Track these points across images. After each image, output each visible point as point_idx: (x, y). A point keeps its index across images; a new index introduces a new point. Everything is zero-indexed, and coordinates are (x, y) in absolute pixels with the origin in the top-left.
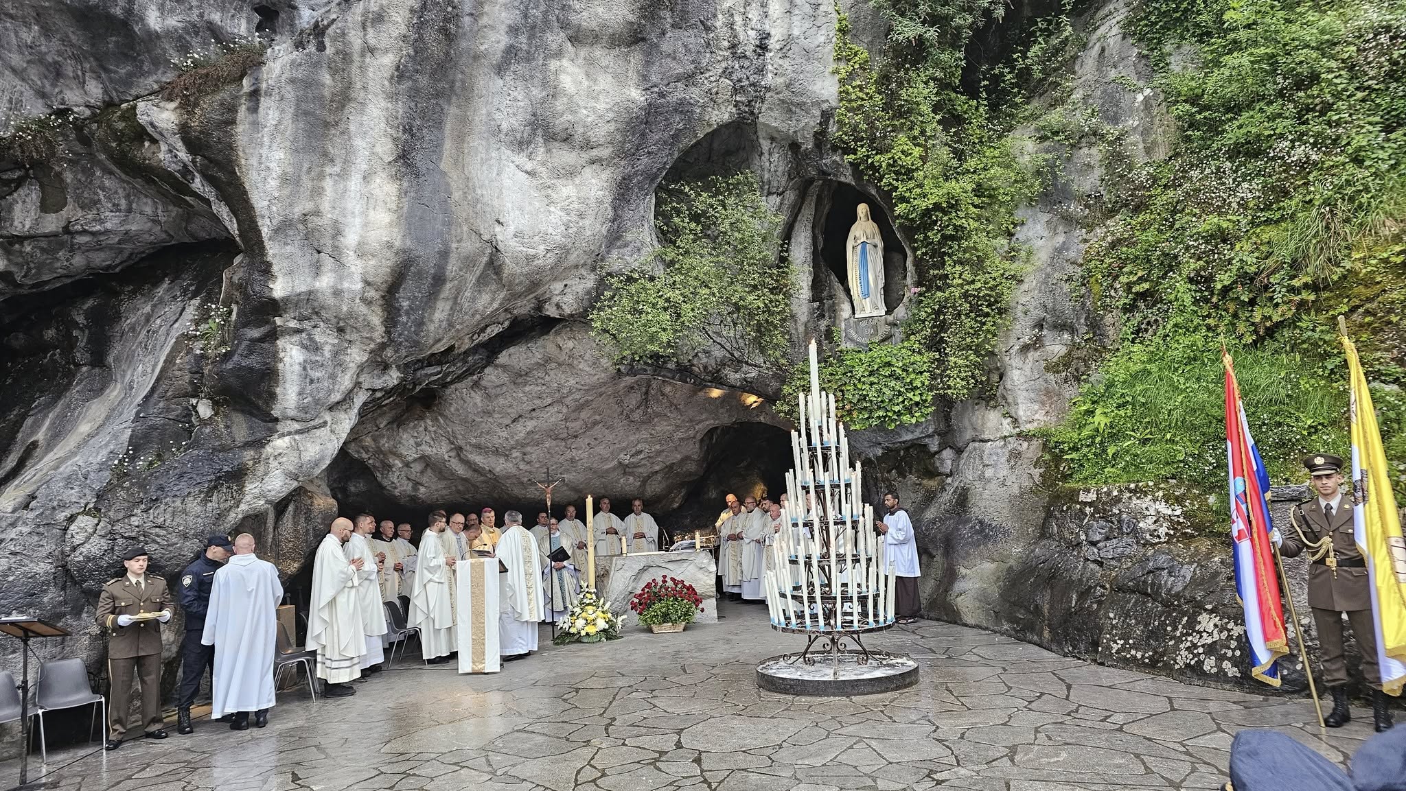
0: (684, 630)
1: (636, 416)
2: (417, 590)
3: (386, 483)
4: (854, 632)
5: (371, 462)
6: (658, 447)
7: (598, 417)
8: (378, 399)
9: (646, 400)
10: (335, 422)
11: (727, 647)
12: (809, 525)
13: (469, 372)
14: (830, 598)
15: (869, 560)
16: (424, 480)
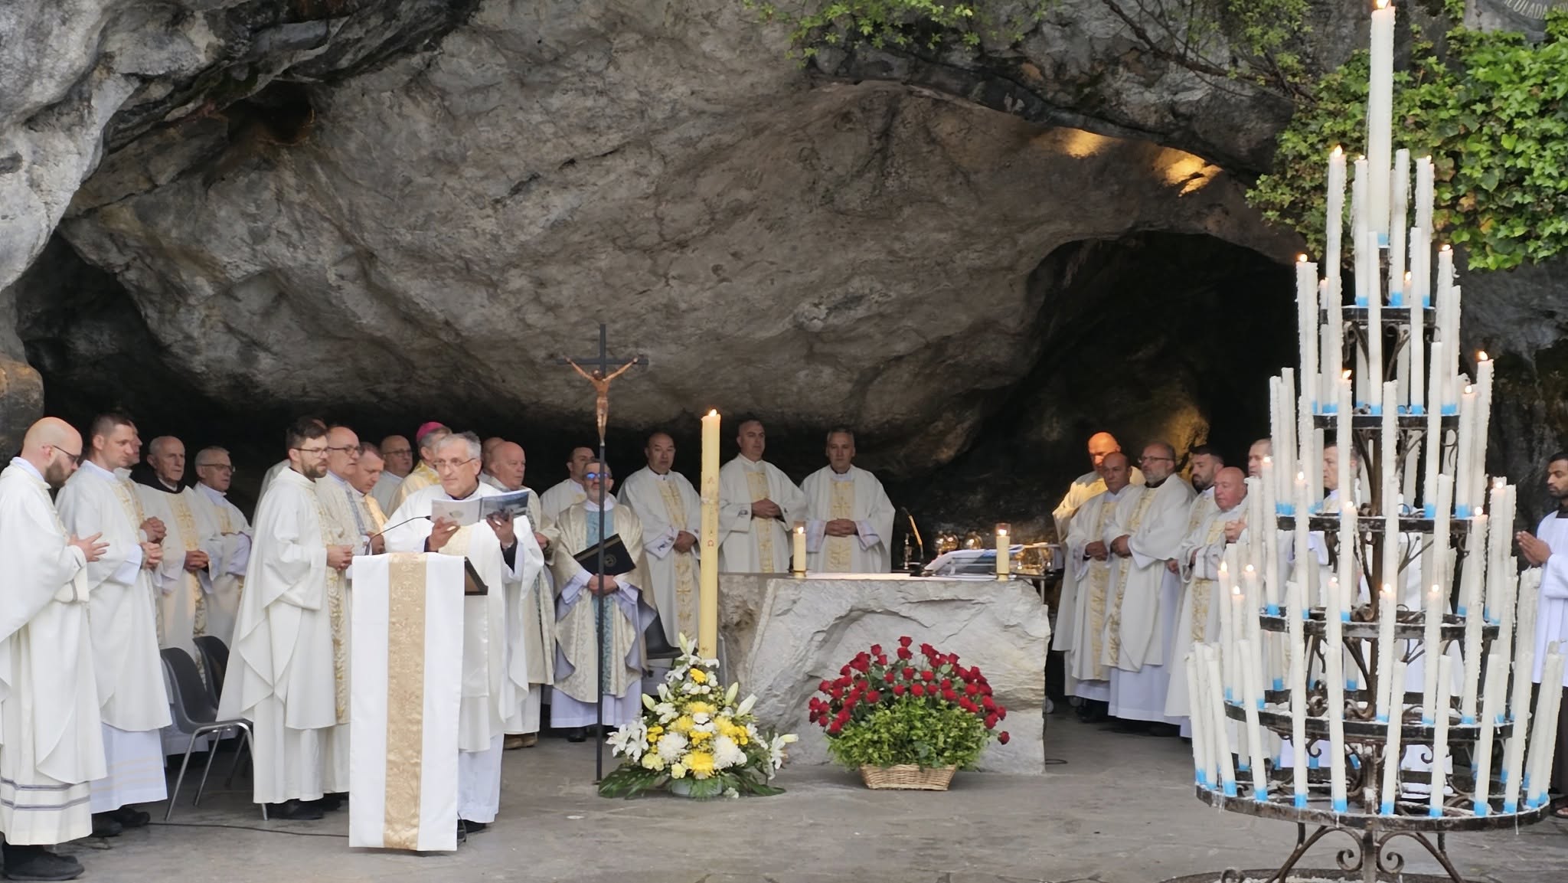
0: (953, 784)
1: (853, 197)
2: (247, 621)
3: (169, 335)
4: (1429, 826)
5: (131, 275)
6: (907, 289)
7: (744, 195)
8: (157, 103)
9: (884, 153)
10: (41, 158)
11: (1067, 838)
12: (1325, 524)
13: (400, 46)
14: (1371, 730)
15: (1490, 634)
16: (272, 334)
